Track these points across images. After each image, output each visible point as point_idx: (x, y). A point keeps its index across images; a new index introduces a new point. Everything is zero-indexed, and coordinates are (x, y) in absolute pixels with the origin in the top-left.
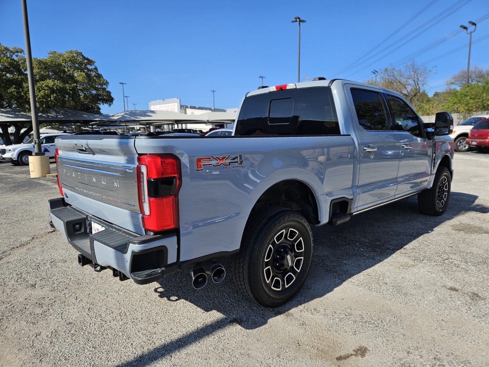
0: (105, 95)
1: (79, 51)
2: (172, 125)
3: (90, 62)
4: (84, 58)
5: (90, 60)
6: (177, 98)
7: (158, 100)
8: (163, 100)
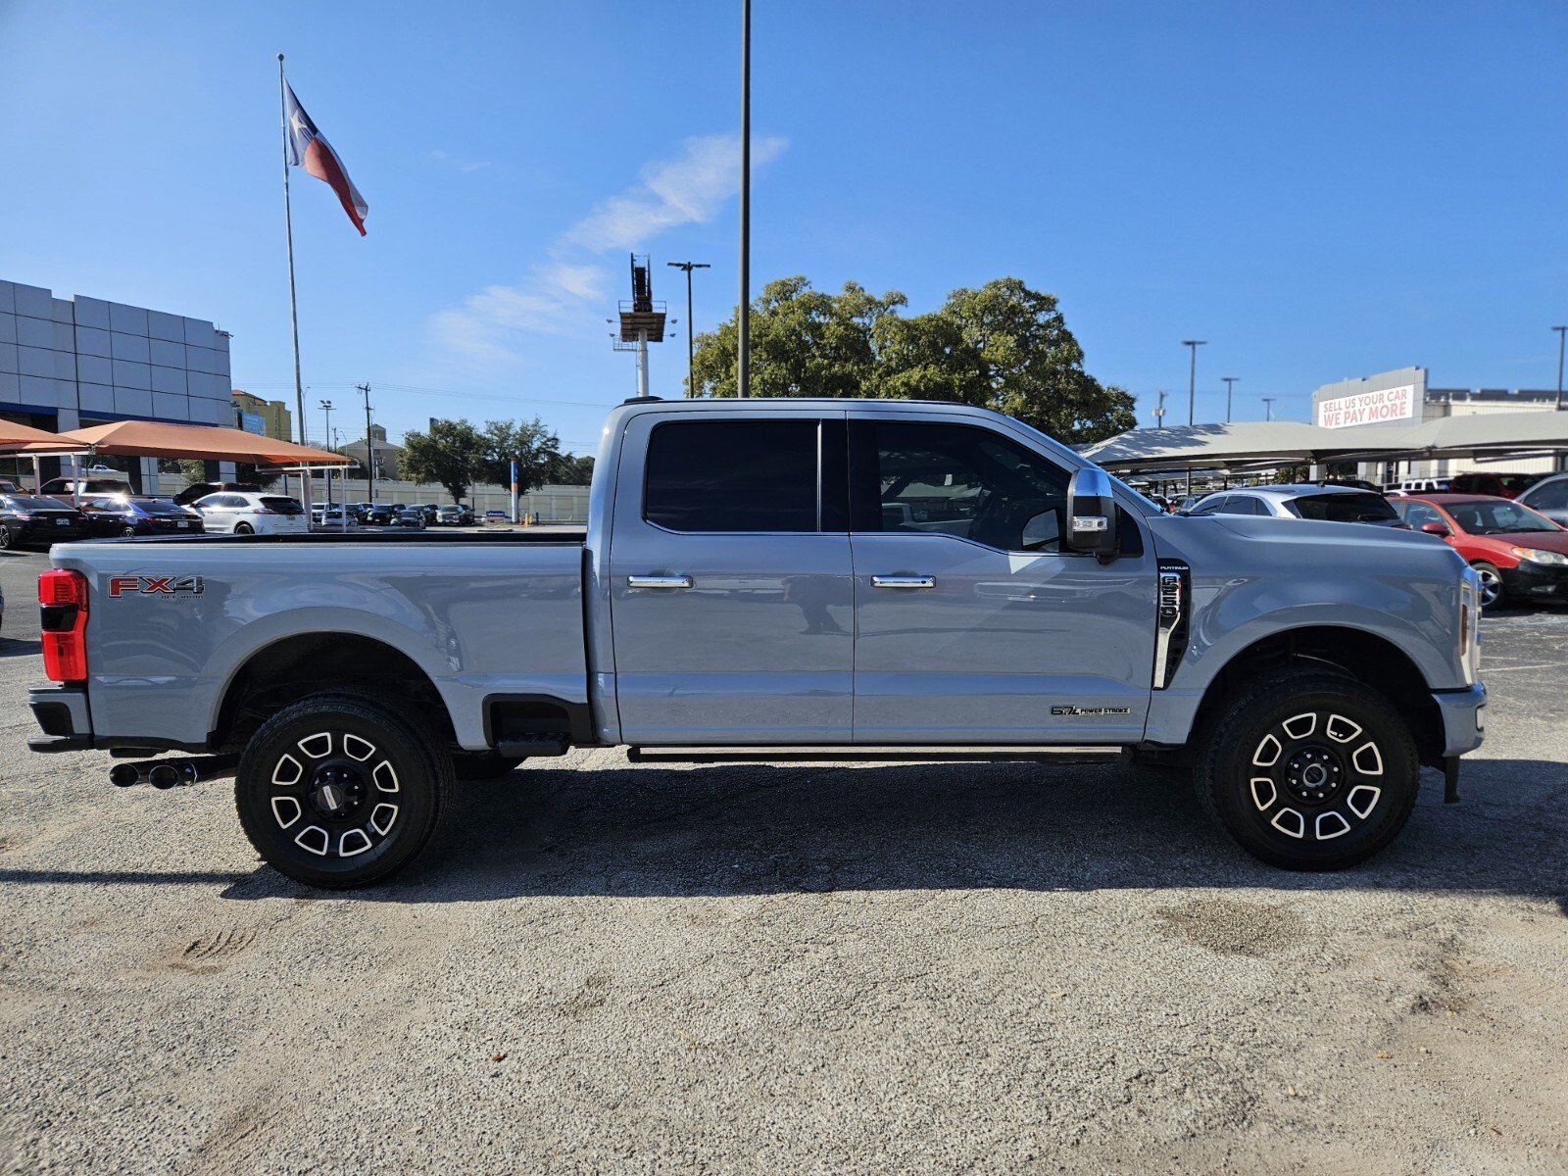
0: (1070, 391)
1: (1016, 277)
2: (1390, 464)
3: (1044, 303)
4: (1029, 295)
5: (1044, 298)
6: (1417, 368)
7: (1346, 379)
8: (1364, 380)
